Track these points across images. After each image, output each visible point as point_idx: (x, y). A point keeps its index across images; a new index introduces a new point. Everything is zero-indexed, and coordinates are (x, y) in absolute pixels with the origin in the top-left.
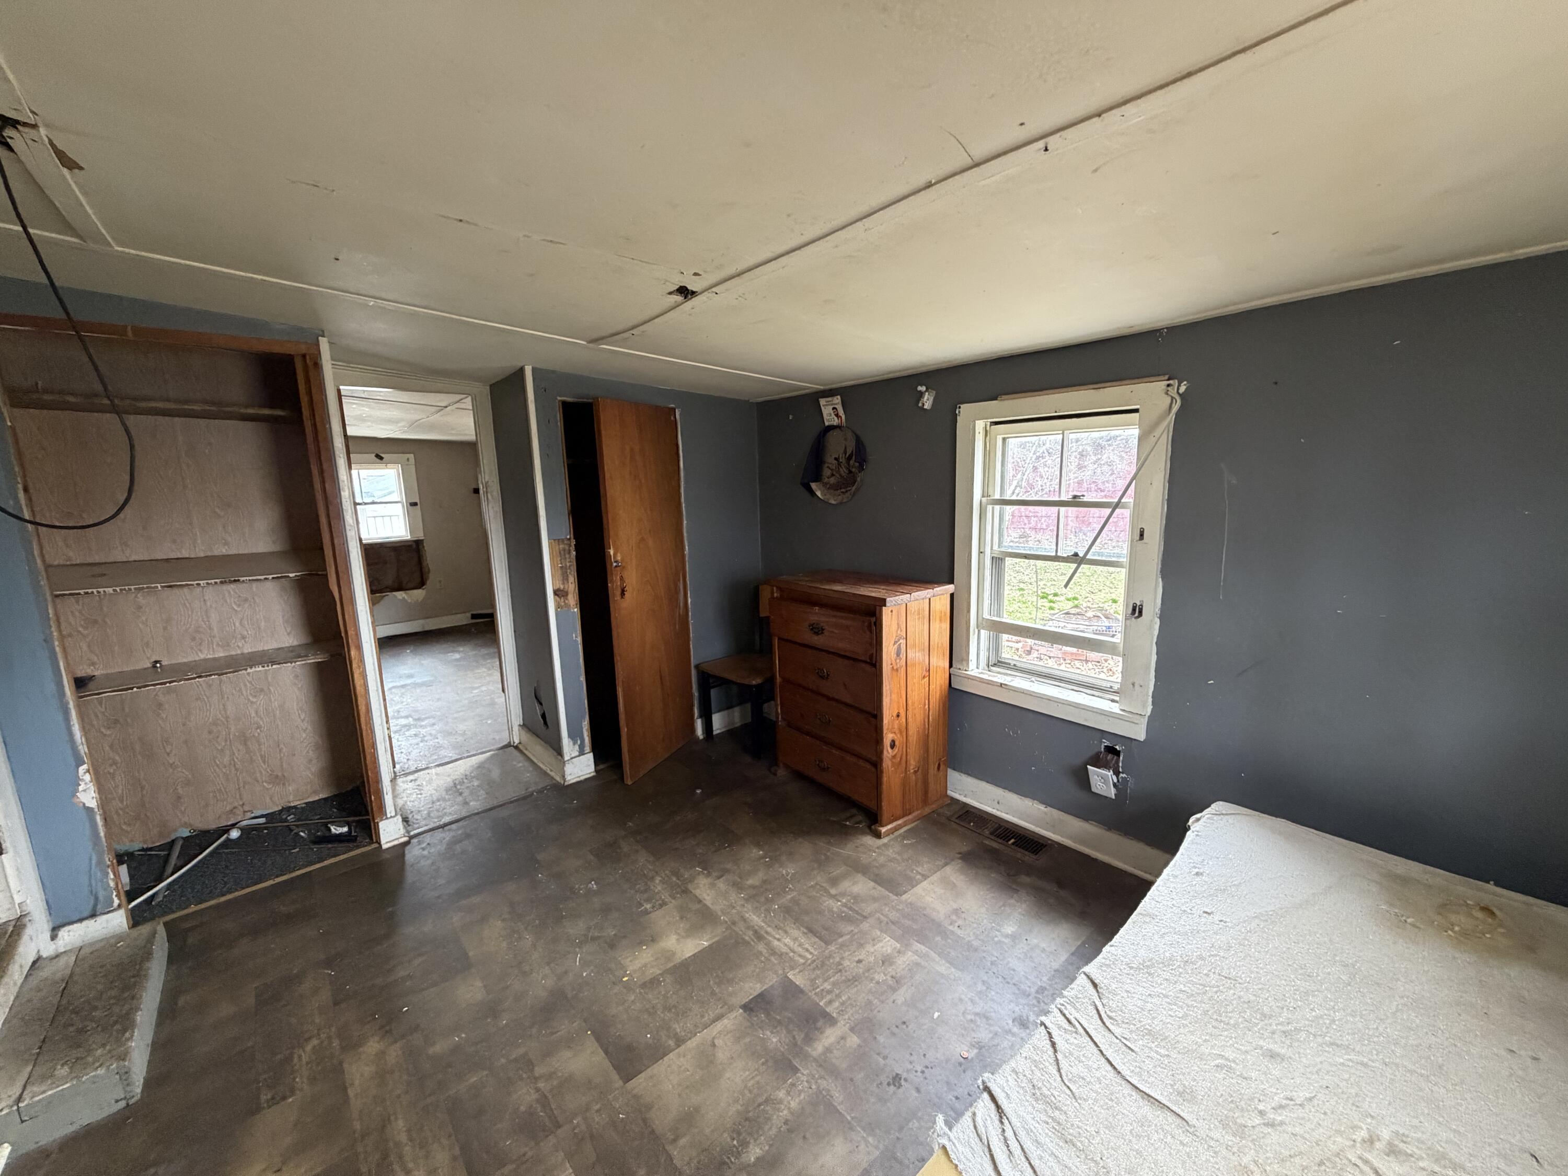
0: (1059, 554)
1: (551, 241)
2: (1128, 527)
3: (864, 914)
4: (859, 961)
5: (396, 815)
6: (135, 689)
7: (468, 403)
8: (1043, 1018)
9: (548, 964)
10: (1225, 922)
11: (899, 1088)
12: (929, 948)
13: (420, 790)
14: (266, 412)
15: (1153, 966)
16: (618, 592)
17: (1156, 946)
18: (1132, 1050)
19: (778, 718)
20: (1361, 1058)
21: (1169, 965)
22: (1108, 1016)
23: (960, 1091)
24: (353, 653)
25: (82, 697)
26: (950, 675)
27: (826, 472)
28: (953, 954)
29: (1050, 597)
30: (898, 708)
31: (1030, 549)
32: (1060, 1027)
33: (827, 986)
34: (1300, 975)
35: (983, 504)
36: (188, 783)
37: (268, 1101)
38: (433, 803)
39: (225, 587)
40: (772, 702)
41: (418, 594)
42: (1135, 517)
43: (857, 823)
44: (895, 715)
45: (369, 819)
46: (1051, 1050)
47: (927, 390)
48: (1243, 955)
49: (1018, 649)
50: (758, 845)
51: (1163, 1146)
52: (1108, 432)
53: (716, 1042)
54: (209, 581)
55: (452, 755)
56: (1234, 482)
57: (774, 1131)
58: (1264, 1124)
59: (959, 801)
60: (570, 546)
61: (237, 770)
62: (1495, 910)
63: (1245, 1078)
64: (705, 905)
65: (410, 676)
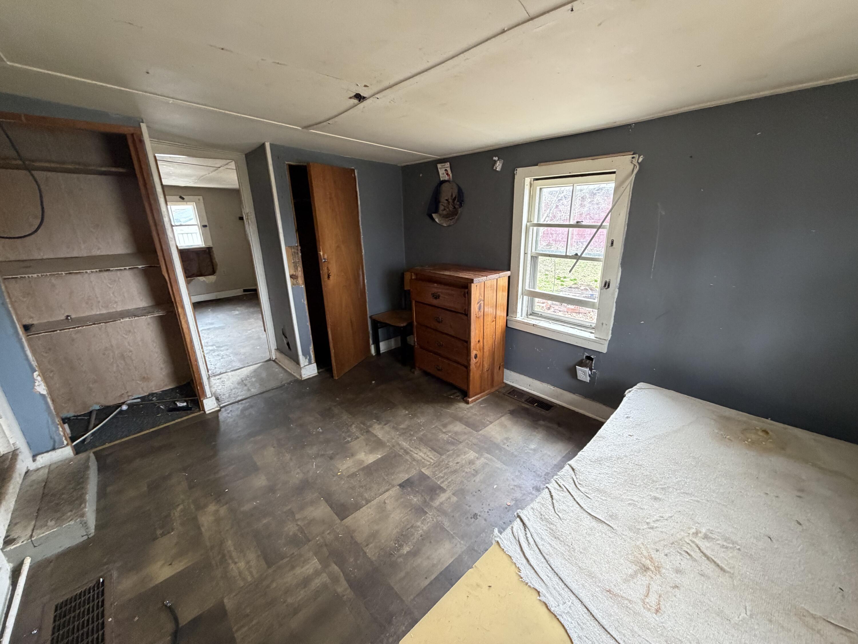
0: (568, 254)
1: (278, 63)
2: (605, 239)
3: (460, 441)
4: (457, 463)
5: (212, 396)
6: (58, 331)
7: (233, 165)
8: (547, 485)
9: (299, 468)
10: (639, 440)
11: (476, 519)
12: (492, 456)
13: (223, 384)
14: (114, 169)
15: (602, 460)
16: (326, 277)
17: (604, 451)
18: (589, 498)
19: (415, 344)
20: (696, 499)
21: (609, 460)
22: (579, 483)
23: (505, 520)
24: (180, 310)
25: (28, 336)
26: (507, 320)
27: (441, 208)
28: (504, 458)
29: (562, 279)
30: (479, 338)
31: (552, 251)
32: (555, 489)
33: (441, 475)
34: (673, 463)
35: (528, 226)
36: (95, 382)
37: (160, 534)
38: (231, 390)
39: (101, 274)
40: (412, 336)
41: (212, 279)
42: (609, 233)
43: (457, 397)
44: (477, 341)
45: (197, 399)
46: (550, 499)
47: (498, 160)
48: (646, 455)
49: (543, 307)
50: (405, 408)
51: (600, 539)
52: (598, 185)
53: (386, 501)
54: (93, 270)
55: (239, 365)
56: (664, 213)
57: (415, 540)
58: (648, 528)
59: (509, 385)
60: (298, 250)
61: (121, 374)
62: (769, 432)
63: (642, 509)
64: (378, 438)
65: (212, 324)
